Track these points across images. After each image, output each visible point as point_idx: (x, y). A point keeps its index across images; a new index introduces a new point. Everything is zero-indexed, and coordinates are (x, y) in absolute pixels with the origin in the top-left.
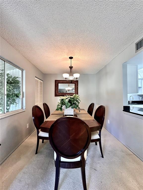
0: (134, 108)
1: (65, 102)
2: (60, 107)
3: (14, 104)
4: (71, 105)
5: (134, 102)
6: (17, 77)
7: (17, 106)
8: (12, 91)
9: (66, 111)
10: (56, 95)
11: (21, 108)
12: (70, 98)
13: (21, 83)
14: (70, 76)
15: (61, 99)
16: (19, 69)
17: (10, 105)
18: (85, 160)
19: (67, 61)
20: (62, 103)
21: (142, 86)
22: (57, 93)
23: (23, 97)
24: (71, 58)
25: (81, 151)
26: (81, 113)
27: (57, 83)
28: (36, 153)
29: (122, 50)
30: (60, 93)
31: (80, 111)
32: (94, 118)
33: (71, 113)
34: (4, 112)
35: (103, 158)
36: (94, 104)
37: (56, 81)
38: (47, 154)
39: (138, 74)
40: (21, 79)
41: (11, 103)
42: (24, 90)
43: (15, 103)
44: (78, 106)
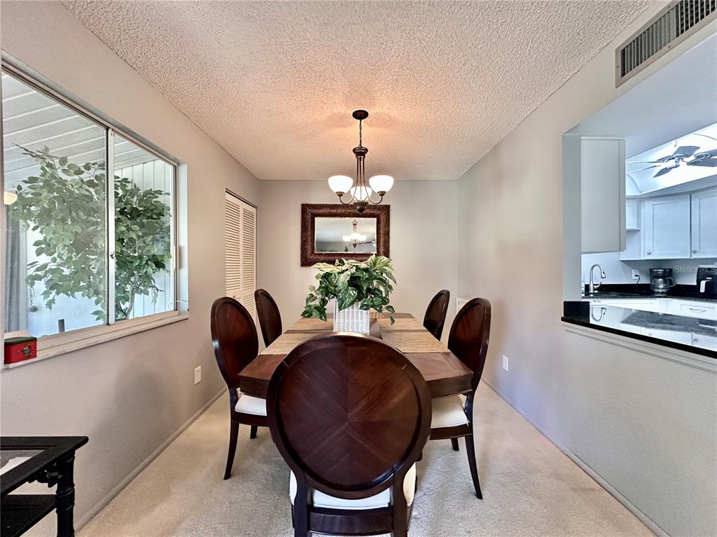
0: (606, 311)
1: (336, 287)
2: (317, 303)
3: (147, 293)
4: (359, 298)
5: (607, 291)
6: (156, 192)
7: (157, 300)
8: (139, 243)
9: (342, 321)
10: (306, 262)
11: (172, 308)
12: (353, 270)
13: (172, 212)
14: (356, 184)
15: (322, 273)
16: (163, 159)
17: (133, 295)
18: (409, 505)
19: (344, 127)
20: (326, 288)
21: (639, 224)
22: (309, 252)
23: (180, 266)
24: (360, 115)
25: (393, 471)
26: (397, 329)
27: (310, 214)
28: (228, 476)
29: (563, 81)
30: (320, 255)
31: (393, 321)
32: (449, 348)
33: (360, 327)
34: (106, 322)
35: (479, 500)
36: (448, 293)
37: (305, 208)
38: (267, 480)
39: (626, 176)
40: (171, 197)
41: (136, 290)
42: (184, 242)
43: (150, 290)
44: (385, 301)
